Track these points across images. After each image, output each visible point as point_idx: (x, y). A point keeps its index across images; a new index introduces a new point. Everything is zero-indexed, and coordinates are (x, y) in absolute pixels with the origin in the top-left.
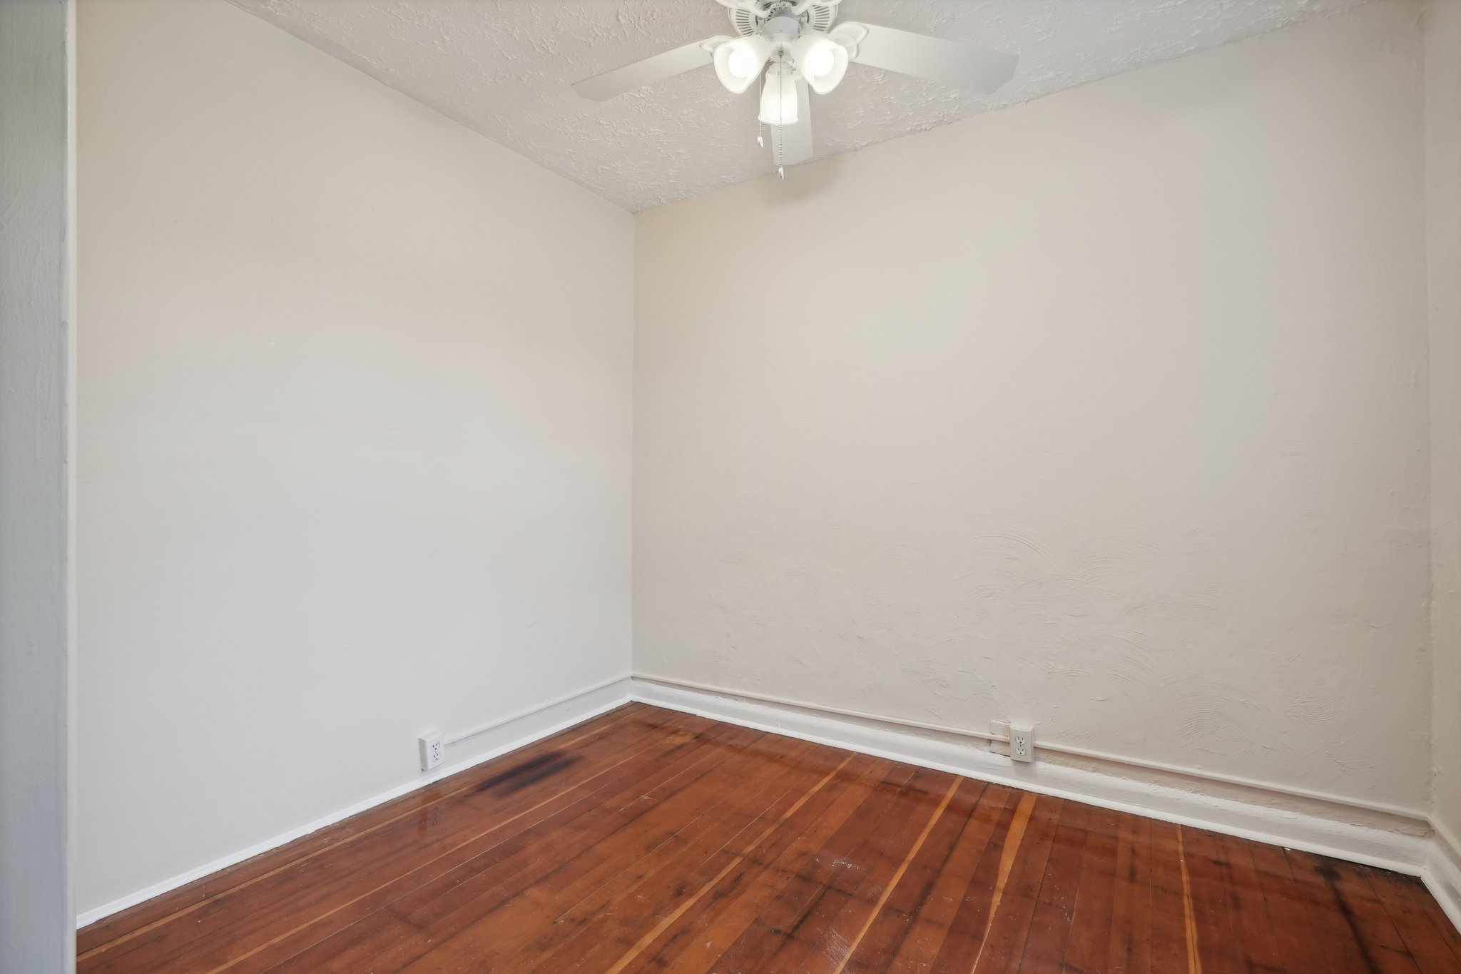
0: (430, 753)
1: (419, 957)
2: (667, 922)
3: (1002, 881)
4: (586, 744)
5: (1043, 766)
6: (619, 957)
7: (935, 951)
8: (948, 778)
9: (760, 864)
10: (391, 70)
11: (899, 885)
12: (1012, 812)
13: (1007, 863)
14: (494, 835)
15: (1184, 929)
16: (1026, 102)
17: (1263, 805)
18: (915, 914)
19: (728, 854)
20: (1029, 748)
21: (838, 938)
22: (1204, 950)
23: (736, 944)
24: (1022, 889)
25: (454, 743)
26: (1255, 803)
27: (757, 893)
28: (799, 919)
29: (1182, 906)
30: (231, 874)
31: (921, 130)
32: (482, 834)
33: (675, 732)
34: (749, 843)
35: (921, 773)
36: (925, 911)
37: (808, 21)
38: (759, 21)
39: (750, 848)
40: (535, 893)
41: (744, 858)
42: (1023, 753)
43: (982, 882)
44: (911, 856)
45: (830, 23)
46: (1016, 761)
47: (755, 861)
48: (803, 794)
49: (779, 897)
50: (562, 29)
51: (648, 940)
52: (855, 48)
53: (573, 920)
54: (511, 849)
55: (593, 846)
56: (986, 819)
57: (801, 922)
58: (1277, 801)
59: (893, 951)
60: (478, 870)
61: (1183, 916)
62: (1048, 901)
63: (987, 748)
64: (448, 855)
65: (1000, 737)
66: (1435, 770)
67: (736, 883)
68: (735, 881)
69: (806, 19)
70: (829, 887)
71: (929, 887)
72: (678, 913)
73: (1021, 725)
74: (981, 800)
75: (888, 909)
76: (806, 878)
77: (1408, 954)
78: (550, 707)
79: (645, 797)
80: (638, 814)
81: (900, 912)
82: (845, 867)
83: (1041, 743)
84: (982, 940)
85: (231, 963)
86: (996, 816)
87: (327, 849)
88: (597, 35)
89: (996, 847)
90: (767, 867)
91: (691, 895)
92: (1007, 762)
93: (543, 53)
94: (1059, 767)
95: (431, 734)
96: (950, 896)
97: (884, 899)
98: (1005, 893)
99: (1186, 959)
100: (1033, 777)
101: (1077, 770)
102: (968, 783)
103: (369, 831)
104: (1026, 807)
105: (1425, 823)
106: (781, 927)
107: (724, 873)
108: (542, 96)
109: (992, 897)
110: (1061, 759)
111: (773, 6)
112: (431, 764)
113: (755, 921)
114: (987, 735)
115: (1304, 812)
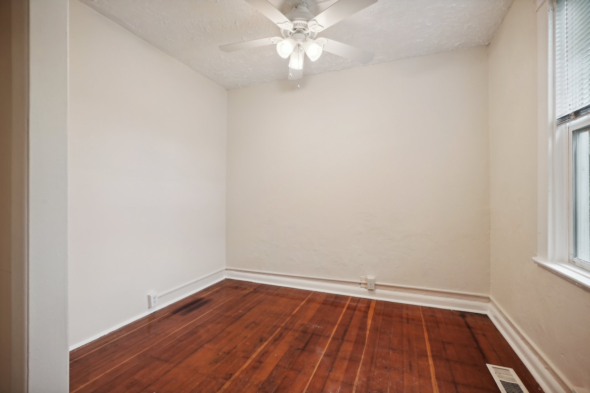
0: (152, 300)
1: (169, 371)
2: (259, 350)
3: (369, 327)
4: (211, 294)
5: (378, 291)
6: (245, 362)
7: (351, 349)
8: (346, 297)
9: (288, 329)
10: (139, 30)
11: (336, 331)
12: (368, 307)
13: (369, 322)
14: (185, 328)
15: (424, 335)
16: (373, 65)
17: (445, 297)
18: (343, 339)
19: (276, 327)
20: (374, 285)
21: (319, 349)
22: (430, 340)
23: (285, 354)
24: (375, 329)
25: (161, 297)
26: (442, 297)
27: (289, 337)
28: (305, 344)
29: (423, 328)
30: (77, 351)
31: (337, 70)
32: (181, 328)
33: (246, 289)
34: (282, 323)
35: (337, 297)
36: (346, 338)
37: (308, 35)
38: (291, 33)
39: (283, 325)
40: (207, 346)
41: (282, 328)
42: (372, 287)
43: (362, 327)
44: (338, 322)
45: (315, 37)
46: (369, 290)
47: (286, 328)
48: (298, 306)
49: (297, 339)
50: (214, 24)
51: (254, 356)
52: (323, 46)
53: (225, 353)
54: (193, 333)
55: (225, 329)
56: (360, 310)
57: (306, 345)
58: (448, 295)
59: (338, 350)
60: (183, 341)
61: (424, 331)
62: (383, 331)
63: (359, 286)
64: (168, 337)
65: (364, 282)
66: (491, 282)
67: (281, 336)
68: (280, 335)
69: (307, 34)
70: (313, 334)
71: (346, 331)
72: (262, 347)
73: (371, 277)
74: (358, 304)
75: (334, 339)
76: (304, 332)
77: (484, 335)
78: (196, 282)
79: (240, 311)
80: (239, 317)
81: (338, 339)
82: (317, 327)
83: (377, 283)
84: (365, 344)
85: (92, 381)
86: (363, 309)
87: (116, 339)
88: (227, 28)
89: (366, 317)
90: (290, 330)
91: (266, 341)
92: (366, 290)
93: (204, 31)
94: (383, 290)
95: (152, 293)
96: (353, 333)
97: (332, 336)
98: (370, 330)
99: (425, 343)
100: (375, 294)
101: (389, 291)
102: (354, 299)
103: (132, 331)
104: (373, 305)
105: (488, 298)
106: (299, 347)
107: (276, 333)
108: (200, 46)
109: (366, 332)
110: (383, 288)
111: (297, 29)
112: (153, 304)
113: (290, 347)
114: (359, 281)
115: (456, 298)
